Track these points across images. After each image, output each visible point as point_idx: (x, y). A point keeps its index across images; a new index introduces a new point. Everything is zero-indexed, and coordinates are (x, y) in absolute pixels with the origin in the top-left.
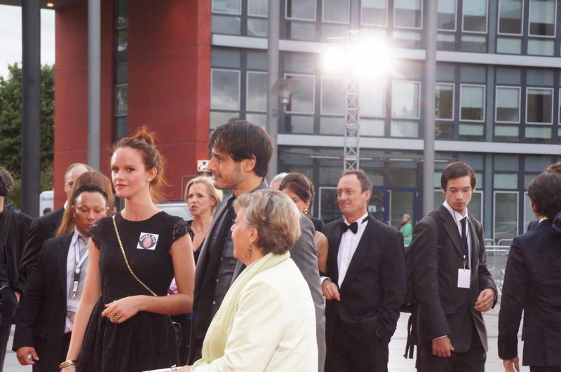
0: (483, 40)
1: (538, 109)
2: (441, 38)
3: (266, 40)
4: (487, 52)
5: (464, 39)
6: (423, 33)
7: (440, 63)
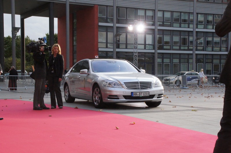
0: (170, 24)
1: (184, 42)
2: (159, 23)
3: (113, 24)
4: (171, 27)
5: (165, 23)
6: (154, 22)
7: (158, 30)
